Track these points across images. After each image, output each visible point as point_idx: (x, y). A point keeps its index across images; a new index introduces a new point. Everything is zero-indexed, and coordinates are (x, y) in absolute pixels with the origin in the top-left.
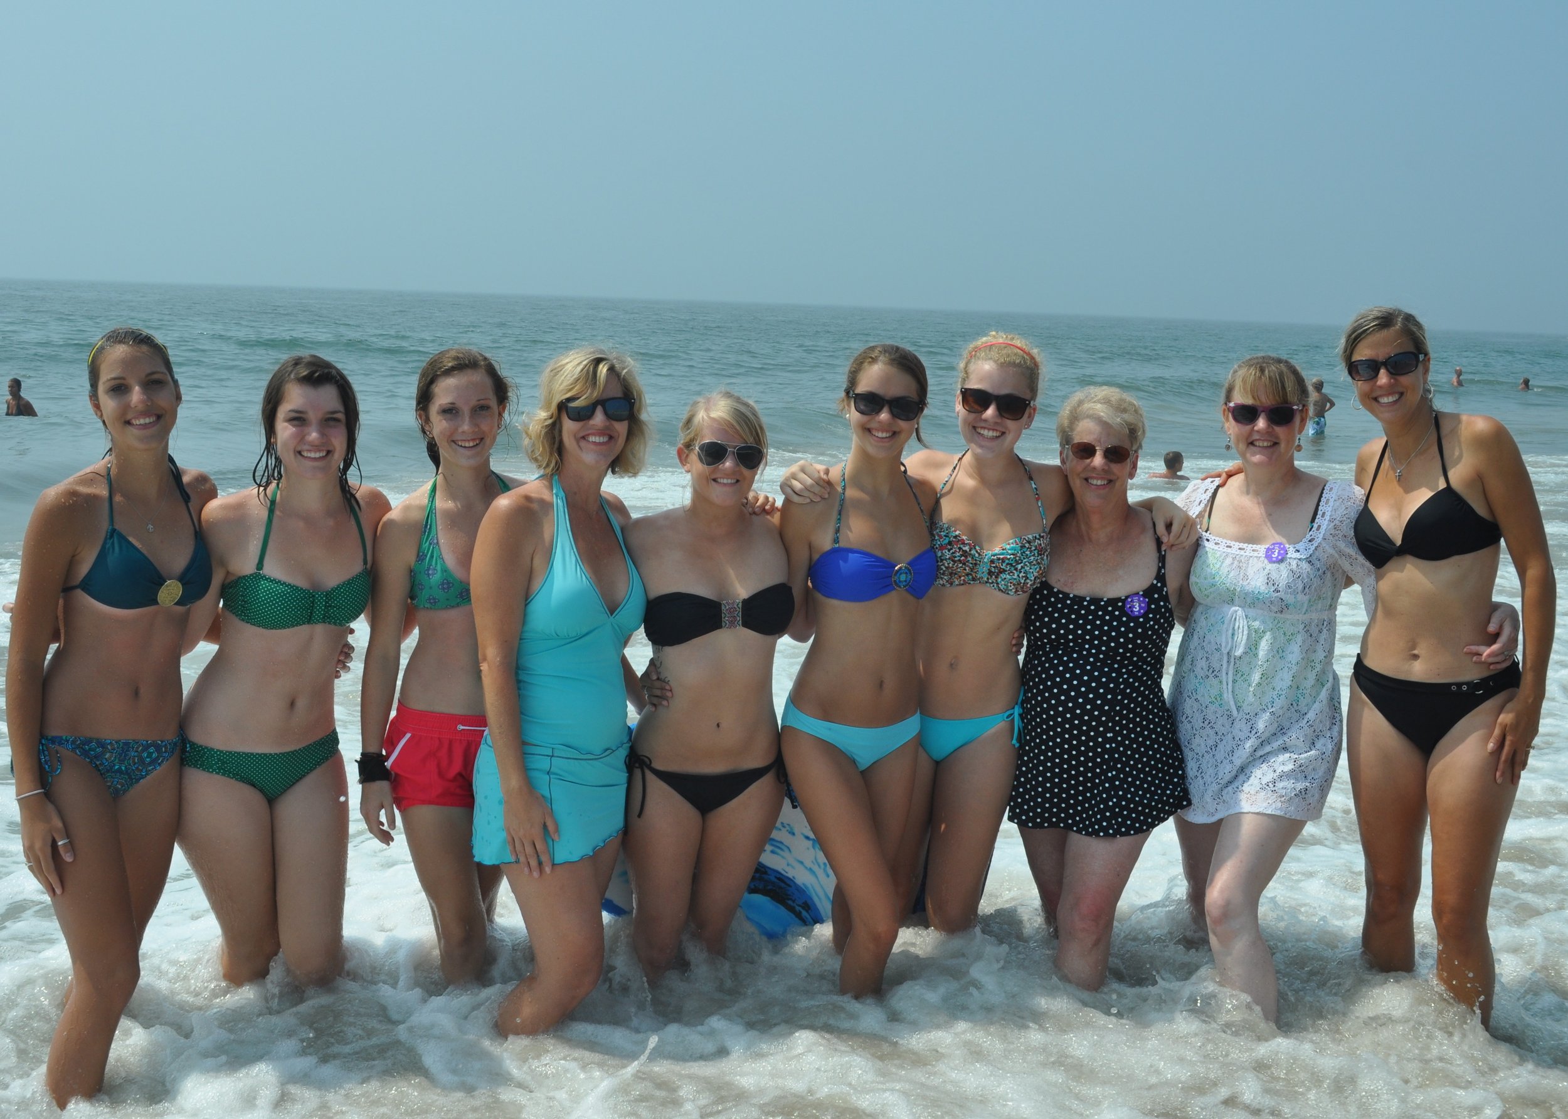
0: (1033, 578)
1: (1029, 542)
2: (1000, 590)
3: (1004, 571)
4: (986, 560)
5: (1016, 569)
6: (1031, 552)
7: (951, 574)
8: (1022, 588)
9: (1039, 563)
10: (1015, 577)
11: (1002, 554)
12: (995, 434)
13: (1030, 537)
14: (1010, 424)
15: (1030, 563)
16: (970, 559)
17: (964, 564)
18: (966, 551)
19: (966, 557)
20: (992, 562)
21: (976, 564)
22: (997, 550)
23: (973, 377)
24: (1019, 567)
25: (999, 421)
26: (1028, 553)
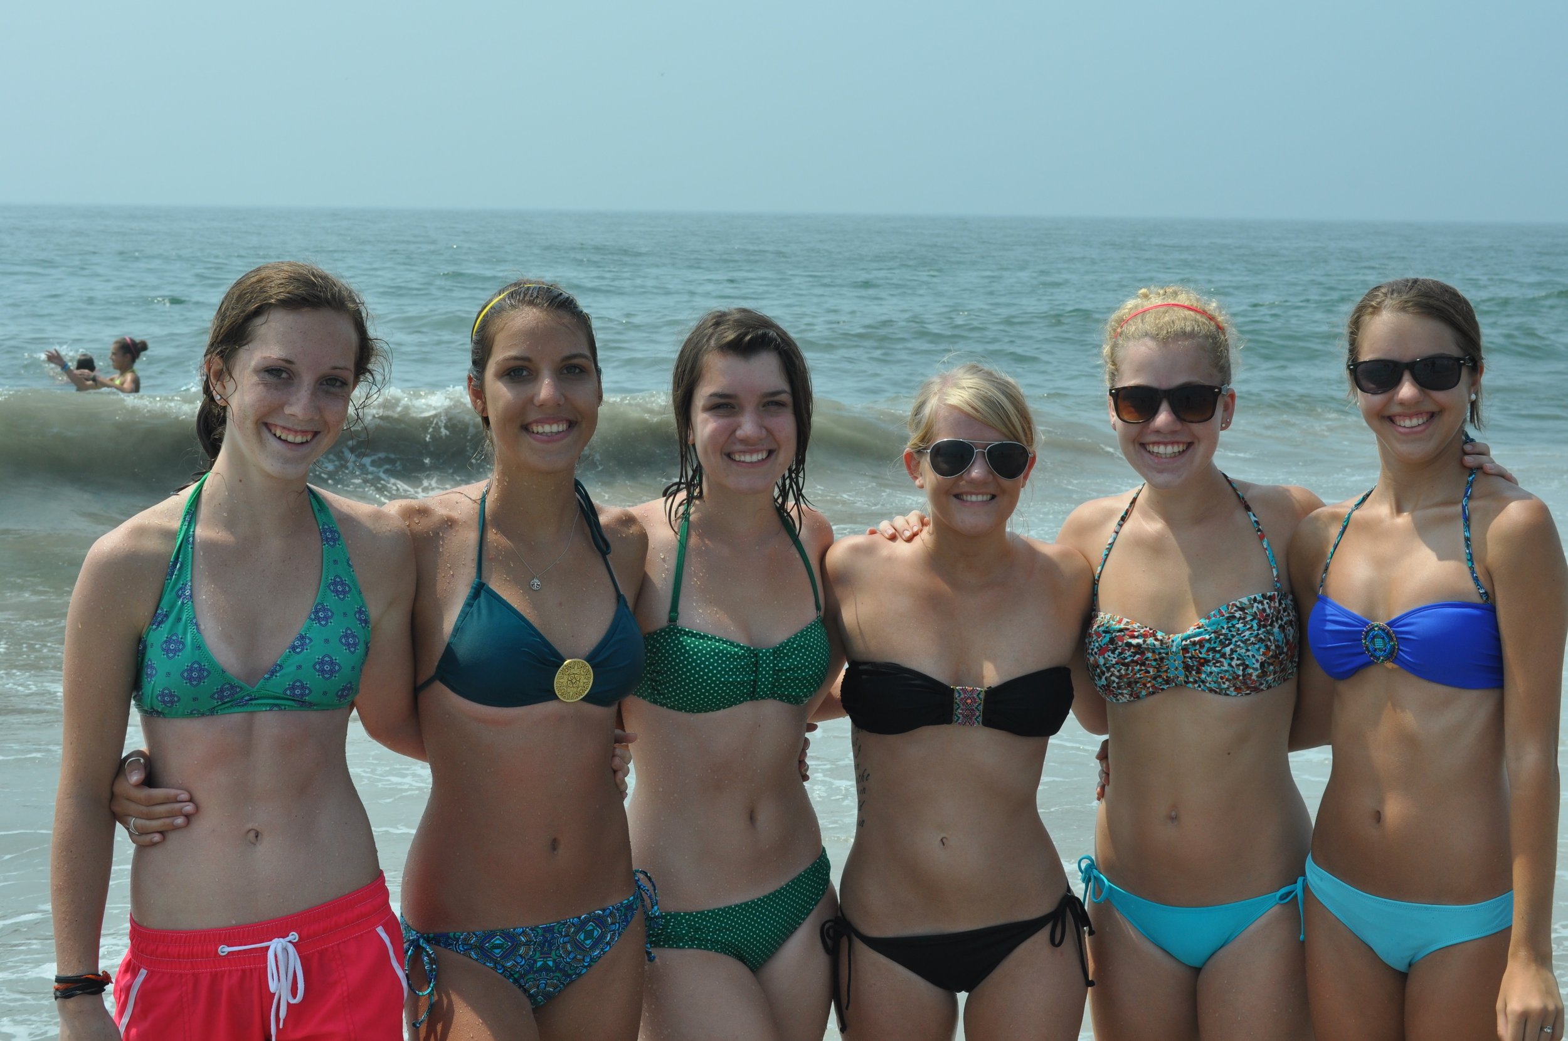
0: (1257, 665)
1: (1242, 609)
2: (1211, 690)
3: (1206, 662)
4: (1174, 649)
5: (1223, 656)
6: (1245, 624)
7: (1129, 684)
8: (1245, 683)
9: (1262, 640)
10: (1226, 667)
11: (1199, 634)
12: (1176, 449)
13: (1245, 600)
14: (1197, 428)
15: (1244, 642)
16: (1149, 655)
17: (1143, 664)
18: (1138, 646)
19: (1143, 653)
20: (1185, 649)
21: (1162, 659)
22: (1191, 631)
23: (1126, 368)
24: (1227, 650)
25: (1179, 426)
26: (1240, 626)
